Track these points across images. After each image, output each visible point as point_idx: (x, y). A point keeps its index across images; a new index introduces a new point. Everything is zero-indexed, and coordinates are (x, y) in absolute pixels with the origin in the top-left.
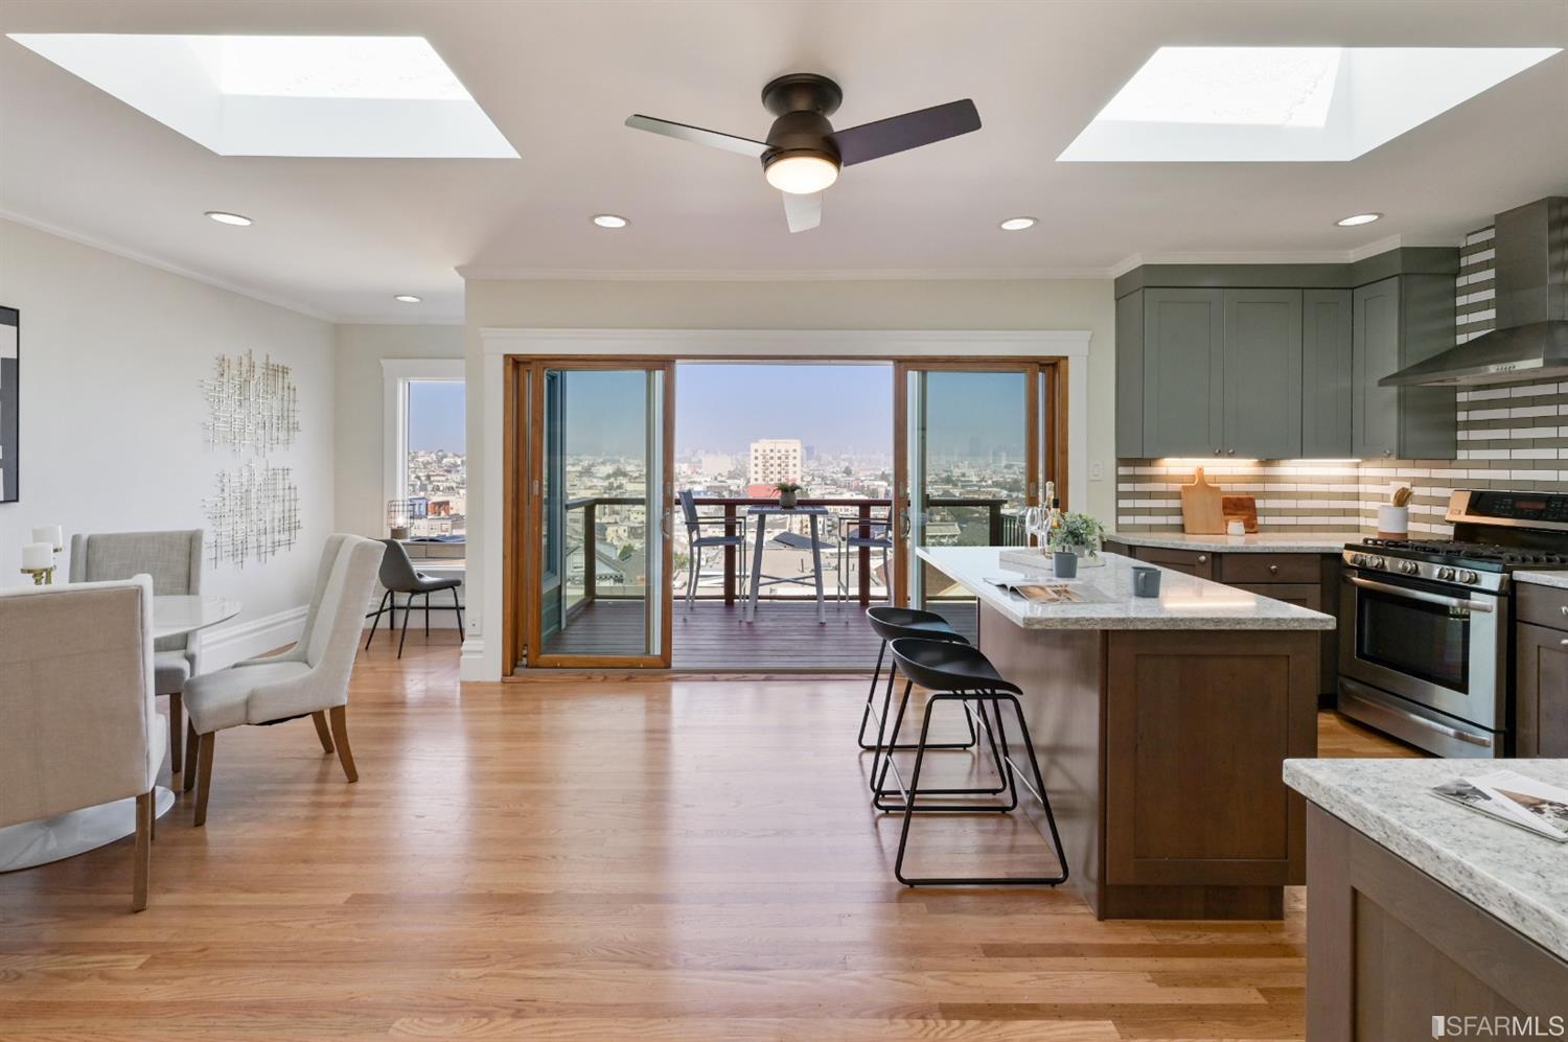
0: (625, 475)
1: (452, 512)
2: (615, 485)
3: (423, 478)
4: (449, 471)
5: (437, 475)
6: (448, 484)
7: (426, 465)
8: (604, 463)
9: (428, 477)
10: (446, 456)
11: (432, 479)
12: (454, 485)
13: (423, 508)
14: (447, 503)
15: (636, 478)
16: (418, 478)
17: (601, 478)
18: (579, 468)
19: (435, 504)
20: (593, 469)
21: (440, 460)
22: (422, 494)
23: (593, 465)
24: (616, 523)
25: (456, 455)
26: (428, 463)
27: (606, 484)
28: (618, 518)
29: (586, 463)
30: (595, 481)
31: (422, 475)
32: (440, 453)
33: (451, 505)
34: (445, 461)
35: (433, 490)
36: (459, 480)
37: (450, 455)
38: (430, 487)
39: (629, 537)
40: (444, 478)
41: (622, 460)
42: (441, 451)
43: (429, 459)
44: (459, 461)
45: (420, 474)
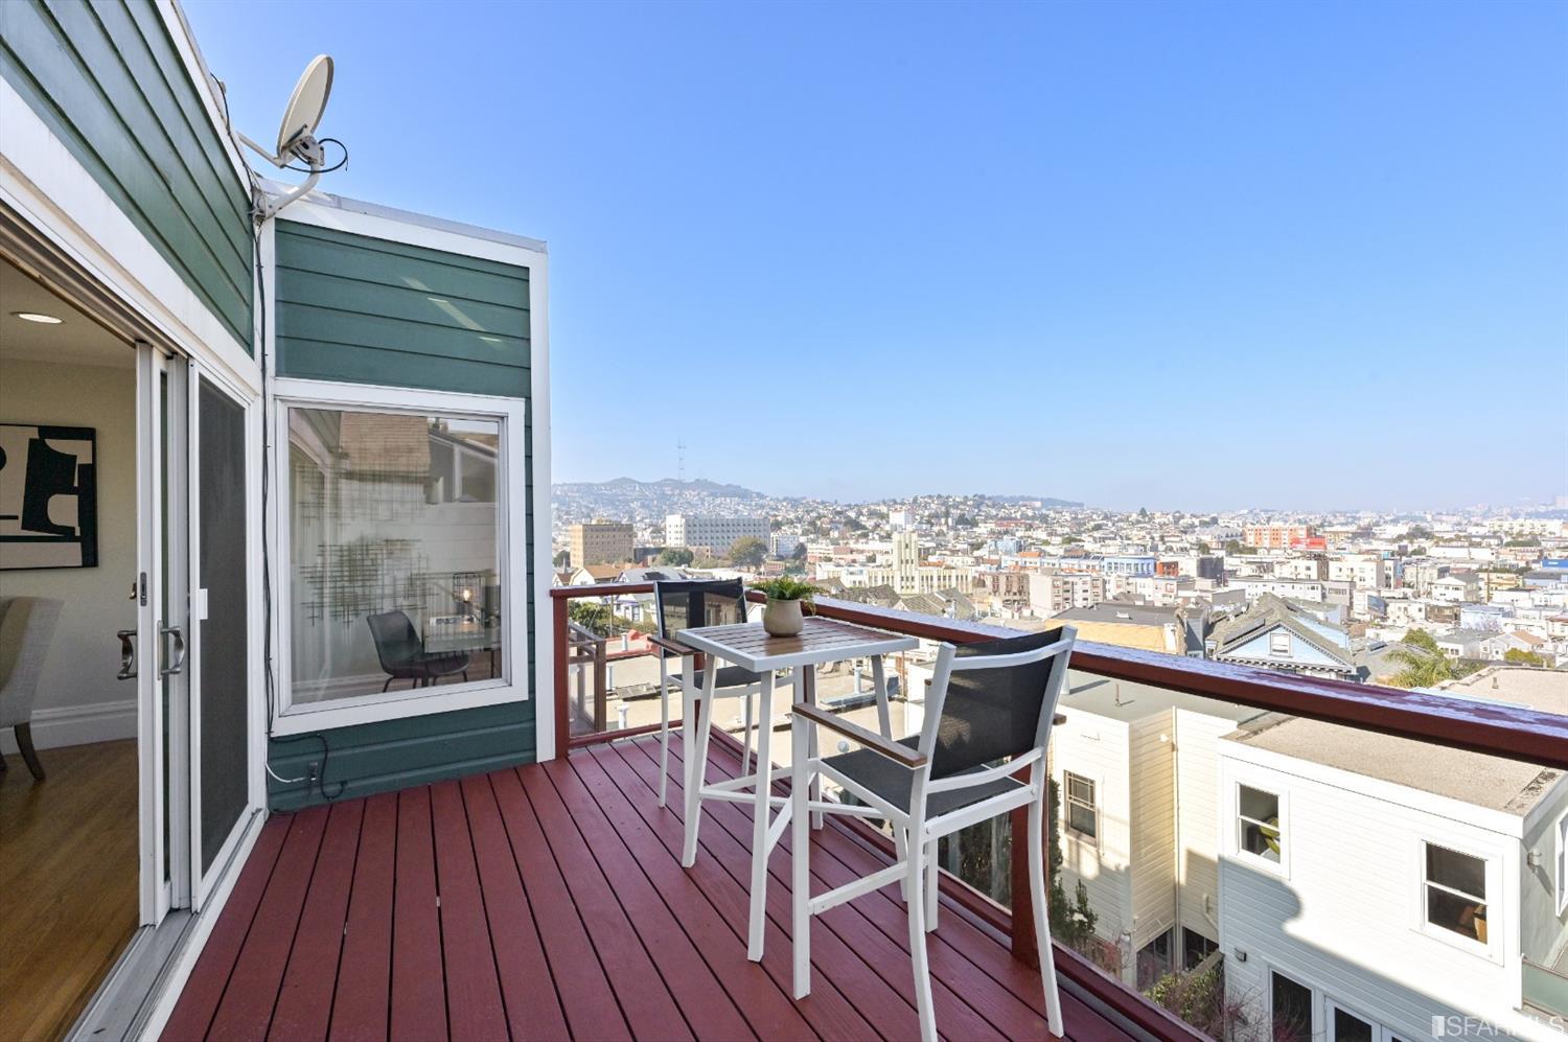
0: (1427, 535)
1: (1181, 573)
2: (1410, 549)
3: (1157, 539)
4: (1185, 533)
5: (1174, 536)
6: (1179, 545)
7: (1161, 526)
8: (1395, 521)
9: (1162, 538)
10: (1182, 517)
11: (1166, 539)
12: (1188, 546)
13: (1151, 568)
14: (1176, 564)
15: (1451, 540)
16: (1153, 538)
17: (1387, 540)
18: (1353, 528)
19: (1164, 564)
20: (1375, 530)
21: (1176, 521)
22: (1151, 554)
23: (1377, 524)
24: (1405, 598)
25: (1193, 516)
26: (1165, 524)
27: (1395, 547)
28: (1409, 591)
29: (1364, 523)
30: (1376, 545)
31: (1157, 536)
32: (1177, 515)
33: (1180, 566)
34: (1182, 522)
35: (1166, 551)
36: (1194, 541)
37: (1188, 516)
38: (1161, 547)
39: (1427, 618)
40: (1178, 539)
41: (1429, 517)
42: (1178, 512)
43: (1166, 520)
44: (1197, 522)
45: (1154, 535)
